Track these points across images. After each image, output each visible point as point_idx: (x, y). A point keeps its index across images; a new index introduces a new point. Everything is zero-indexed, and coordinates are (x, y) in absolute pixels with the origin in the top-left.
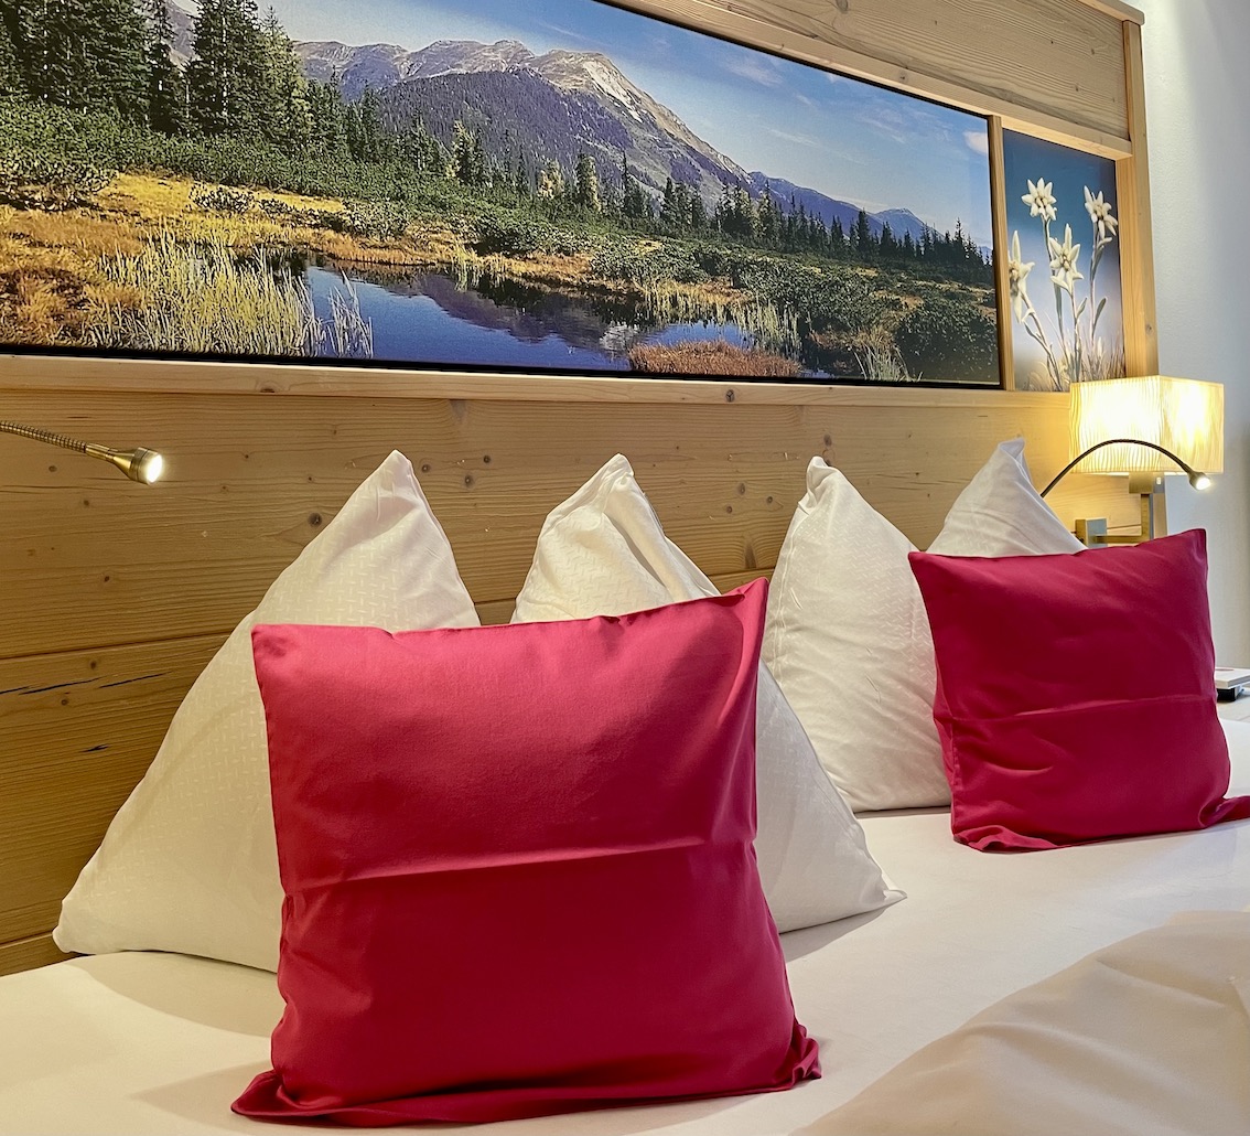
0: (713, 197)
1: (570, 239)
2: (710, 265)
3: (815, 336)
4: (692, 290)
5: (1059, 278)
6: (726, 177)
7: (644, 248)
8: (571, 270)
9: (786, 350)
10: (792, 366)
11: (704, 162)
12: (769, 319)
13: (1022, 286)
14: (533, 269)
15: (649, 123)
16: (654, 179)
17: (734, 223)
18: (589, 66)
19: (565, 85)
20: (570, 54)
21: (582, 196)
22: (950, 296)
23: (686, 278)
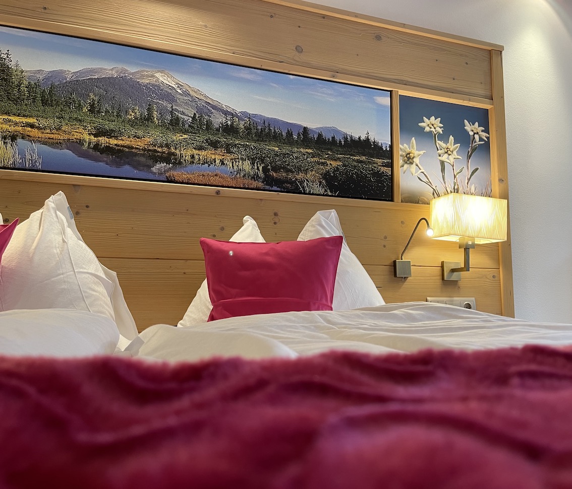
0: (218, 120)
1: (140, 133)
2: (215, 145)
3: (272, 173)
4: (203, 153)
5: (445, 158)
6: (226, 113)
7: (178, 137)
8: (139, 144)
9: (255, 177)
10: (260, 185)
11: (214, 107)
12: (247, 166)
13: (416, 160)
14: (120, 142)
15: (186, 94)
16: (187, 114)
17: (229, 130)
18: (157, 75)
19: (146, 81)
20: (148, 71)
21: (149, 118)
22: (361, 162)
23: (200, 148)
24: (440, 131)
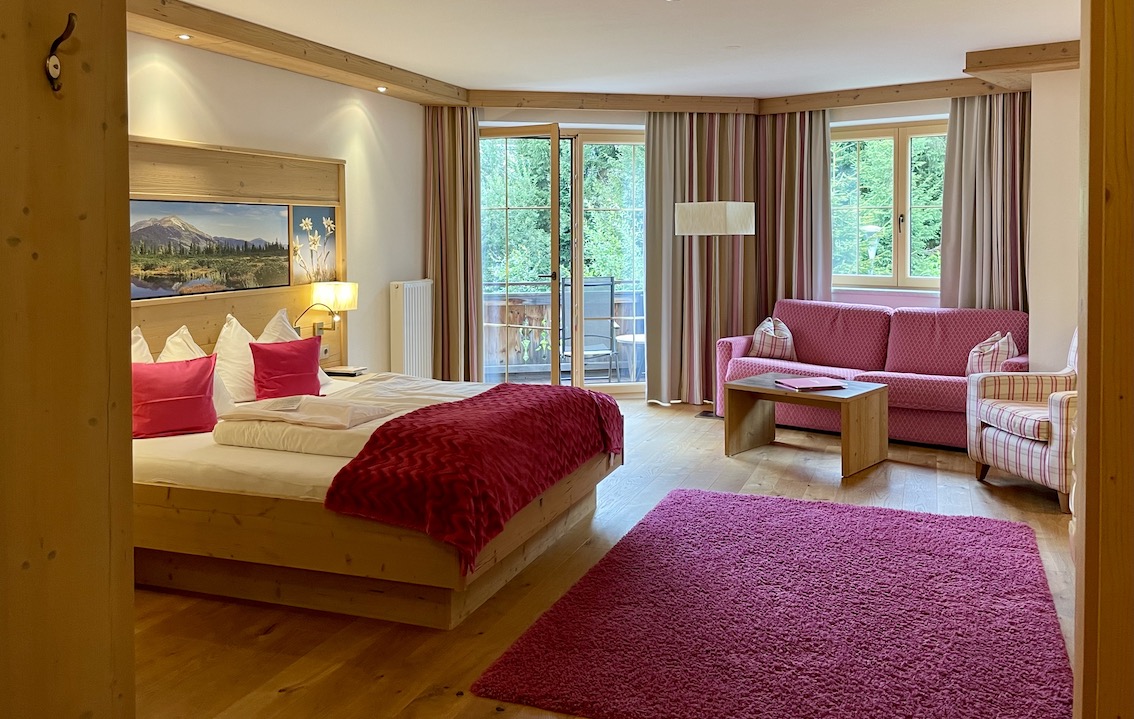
0: (203, 245)
1: (166, 263)
2: (201, 264)
3: (231, 278)
4: (196, 271)
5: (312, 248)
6: (207, 240)
7: (184, 262)
8: (165, 271)
9: (222, 283)
10: (224, 287)
11: (200, 237)
12: (217, 276)
13: (299, 252)
14: (156, 272)
15: (187, 230)
16: (187, 244)
17: (209, 251)
18: (172, 219)
19: (166, 225)
20: (167, 217)
21: (169, 252)
22: (273, 260)
23: (195, 268)
24: (311, 227)
